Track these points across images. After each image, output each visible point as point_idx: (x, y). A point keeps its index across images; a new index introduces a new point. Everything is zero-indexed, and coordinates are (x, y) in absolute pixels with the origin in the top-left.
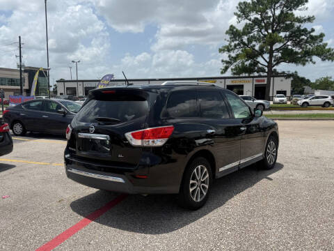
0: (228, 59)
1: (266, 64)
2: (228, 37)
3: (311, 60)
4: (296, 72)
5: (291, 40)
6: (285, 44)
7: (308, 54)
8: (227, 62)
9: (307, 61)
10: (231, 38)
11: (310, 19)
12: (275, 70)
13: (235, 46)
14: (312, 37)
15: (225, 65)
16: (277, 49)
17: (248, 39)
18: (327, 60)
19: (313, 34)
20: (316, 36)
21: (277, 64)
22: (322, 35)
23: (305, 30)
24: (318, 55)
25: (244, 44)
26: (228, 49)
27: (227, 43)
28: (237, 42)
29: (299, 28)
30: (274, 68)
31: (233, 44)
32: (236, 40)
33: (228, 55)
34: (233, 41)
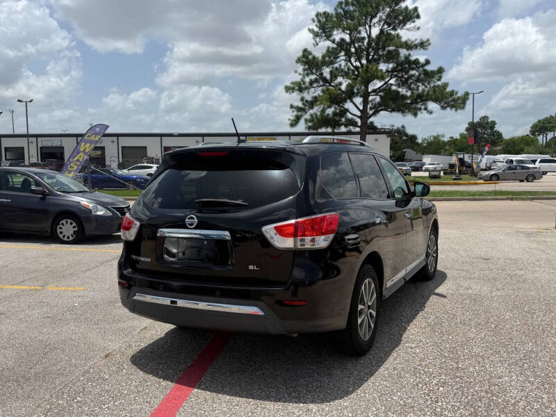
0: (300, 104)
1: (359, 114)
2: (300, 68)
3: (426, 109)
4: (403, 127)
5: (396, 76)
6: (386, 83)
7: (422, 98)
8: (299, 109)
9: (420, 109)
10: (304, 70)
11: (423, 45)
12: (372, 123)
13: (311, 83)
14: (426, 73)
15: (295, 113)
16: (374, 91)
17: (331, 72)
18: (448, 109)
19: (429, 68)
20: (432, 72)
21: (374, 114)
22: (441, 70)
23: (416, 62)
24: (436, 100)
25: (325, 80)
26: (300, 88)
27: (298, 78)
28: (313, 77)
29: (407, 58)
30: (371, 120)
31: (307, 80)
32: (312, 73)
33: (299, 97)
34: (308, 75)
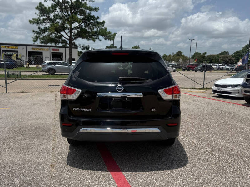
0: (38, 31)
1: (68, 38)
2: (38, 12)
3: (98, 39)
4: (88, 46)
5: (84, 22)
6: (80, 25)
7: (97, 34)
8: (37, 33)
9: (96, 38)
10: (40, 13)
11: (96, 9)
12: (74, 43)
13: (44, 20)
14: (98, 23)
15: (36, 35)
16: (75, 28)
17: (54, 16)
18: (107, 39)
19: (98, 20)
20: (100, 22)
21: (75, 38)
22: (104, 22)
23: (93, 17)
24: (102, 35)
25: (51, 20)
26: (37, 22)
27: (37, 17)
28: (44, 17)
29: (89, 14)
30: (74, 41)
31: (42, 18)
32: (44, 16)
34: (42, 16)
